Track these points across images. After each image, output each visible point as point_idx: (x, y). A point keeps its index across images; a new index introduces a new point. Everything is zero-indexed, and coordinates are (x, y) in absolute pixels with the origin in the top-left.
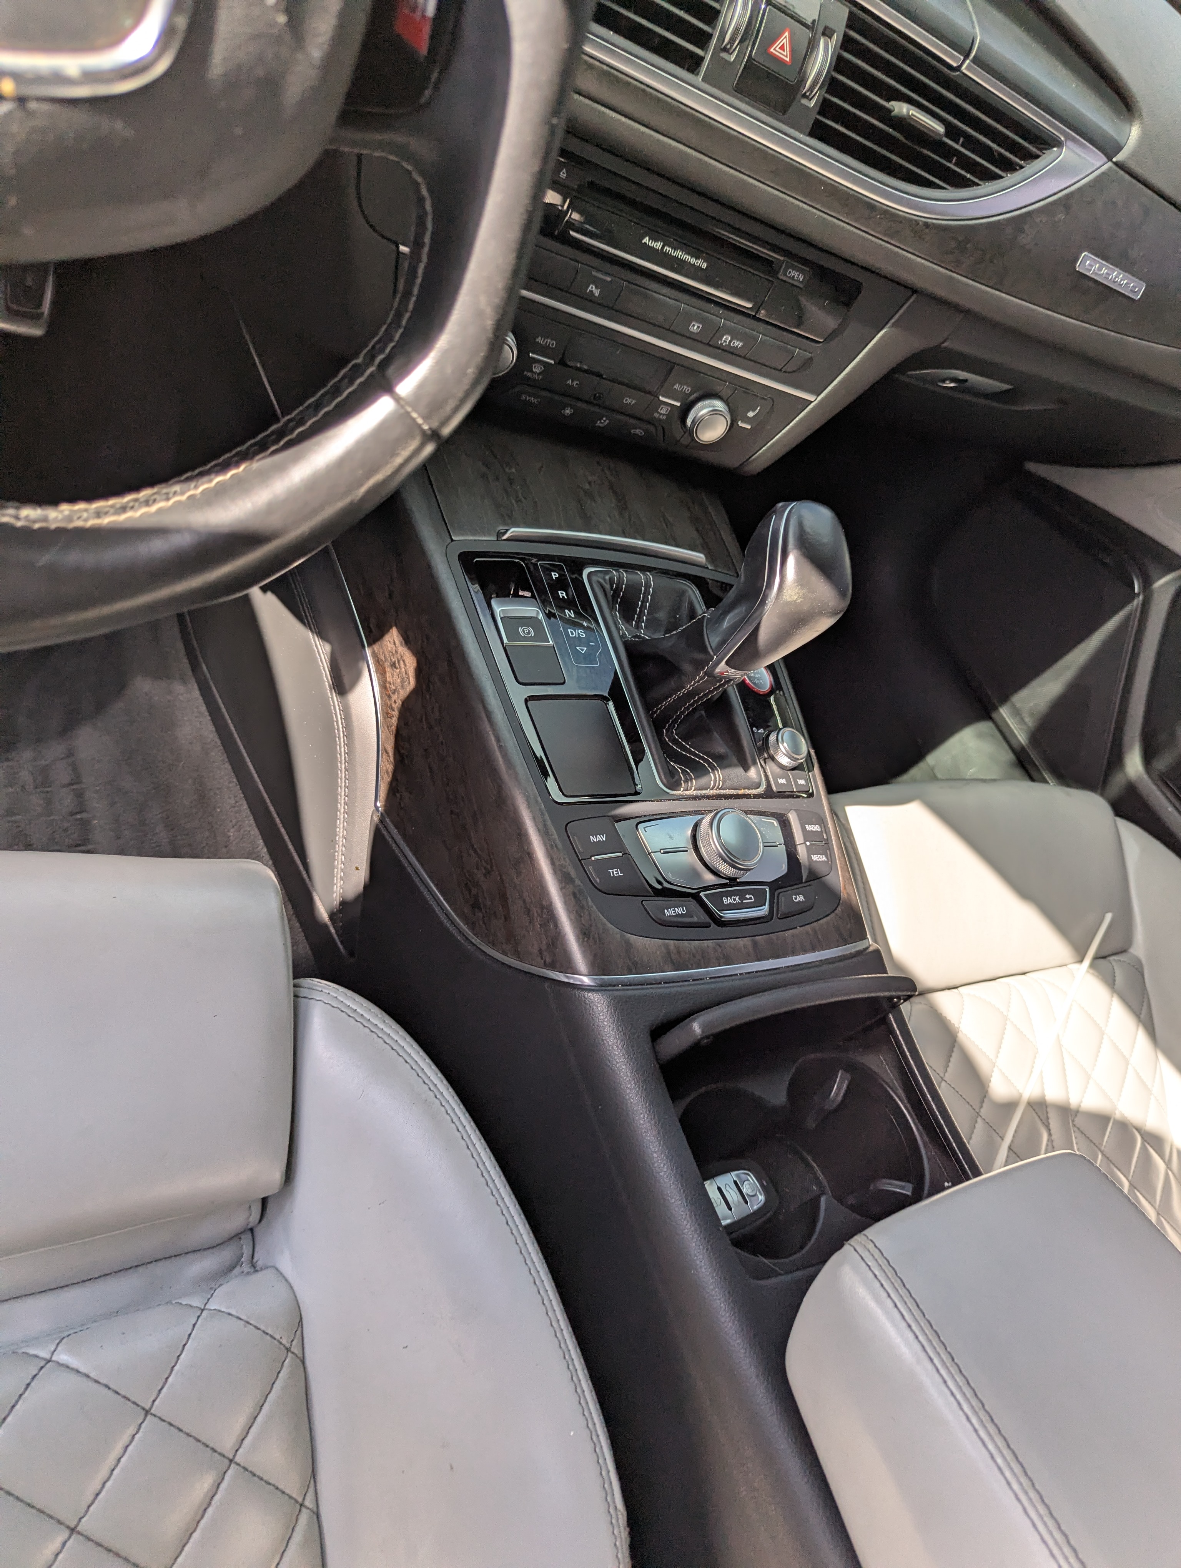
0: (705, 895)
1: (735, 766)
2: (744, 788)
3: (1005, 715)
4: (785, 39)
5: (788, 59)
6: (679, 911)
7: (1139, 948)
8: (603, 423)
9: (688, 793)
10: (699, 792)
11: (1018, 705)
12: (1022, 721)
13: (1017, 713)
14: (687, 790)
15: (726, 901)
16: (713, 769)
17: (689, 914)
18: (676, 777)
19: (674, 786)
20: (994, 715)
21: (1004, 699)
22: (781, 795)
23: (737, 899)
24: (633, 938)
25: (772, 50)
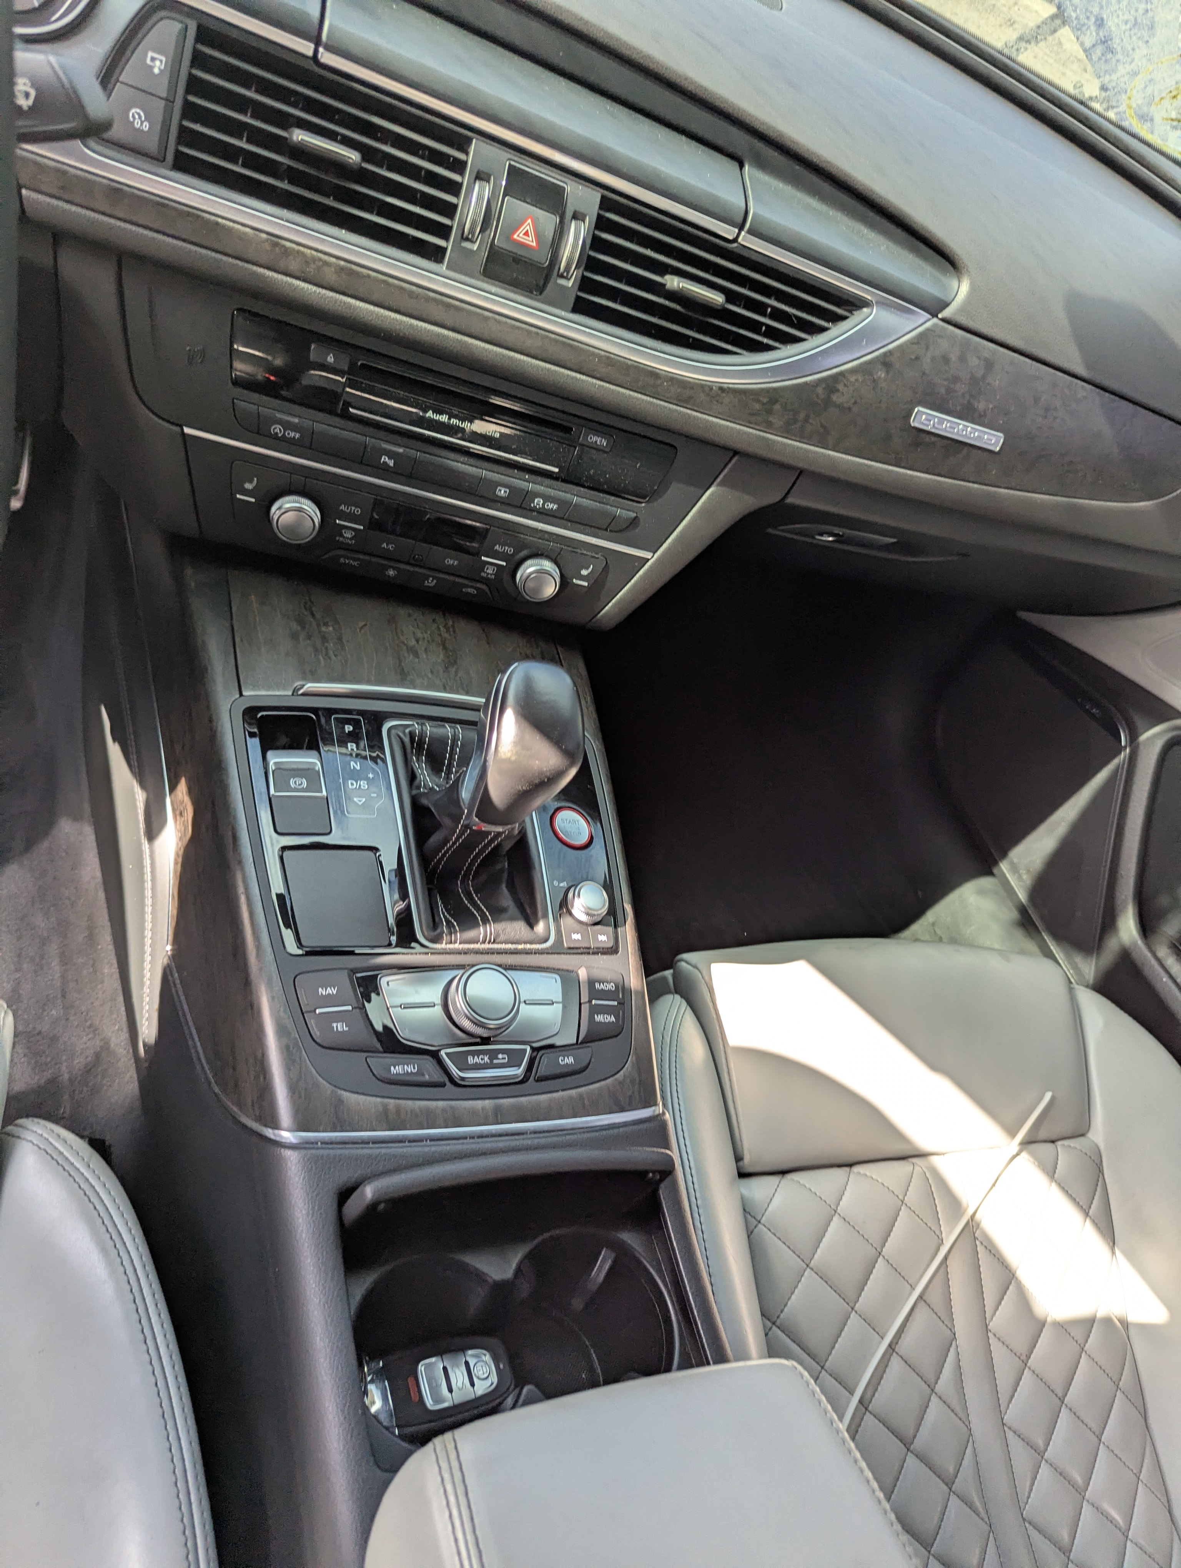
0: (447, 1054)
1: (512, 919)
2: (525, 943)
3: (1005, 871)
4: (528, 226)
5: (534, 244)
6: (409, 1069)
7: (1098, 1134)
8: (431, 583)
9: (451, 946)
10: (466, 946)
11: (1015, 861)
12: (1020, 878)
13: (1014, 869)
14: (451, 943)
15: (471, 1060)
16: (485, 921)
17: (420, 1073)
18: (439, 931)
19: (436, 940)
20: (995, 871)
21: (1004, 854)
22: (574, 950)
23: (486, 1059)
24: (346, 1095)
25: (515, 236)
